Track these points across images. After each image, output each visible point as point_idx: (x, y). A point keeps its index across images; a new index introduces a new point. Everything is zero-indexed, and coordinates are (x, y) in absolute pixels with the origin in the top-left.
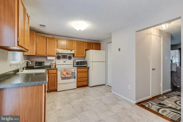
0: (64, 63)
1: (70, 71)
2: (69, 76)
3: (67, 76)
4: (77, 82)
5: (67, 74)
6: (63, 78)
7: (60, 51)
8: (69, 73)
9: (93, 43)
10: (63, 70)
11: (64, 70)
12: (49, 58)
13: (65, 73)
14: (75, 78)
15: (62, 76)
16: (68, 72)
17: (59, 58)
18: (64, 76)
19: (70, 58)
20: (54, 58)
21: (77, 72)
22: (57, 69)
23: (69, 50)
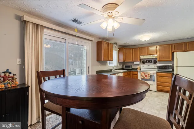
1: (148, 74)
2: (147, 78)
3: (146, 77)
4: (158, 85)
5: (146, 76)
7: (142, 57)
9: (185, 43)
10: (141, 72)
11: (143, 73)
12: (135, 63)
13: (143, 75)
14: (154, 81)
15: (142, 77)
16: (147, 75)
17: (144, 62)
18: (143, 78)
19: (155, 62)
20: (138, 63)
21: (157, 76)
22: (138, 71)
23: (152, 56)
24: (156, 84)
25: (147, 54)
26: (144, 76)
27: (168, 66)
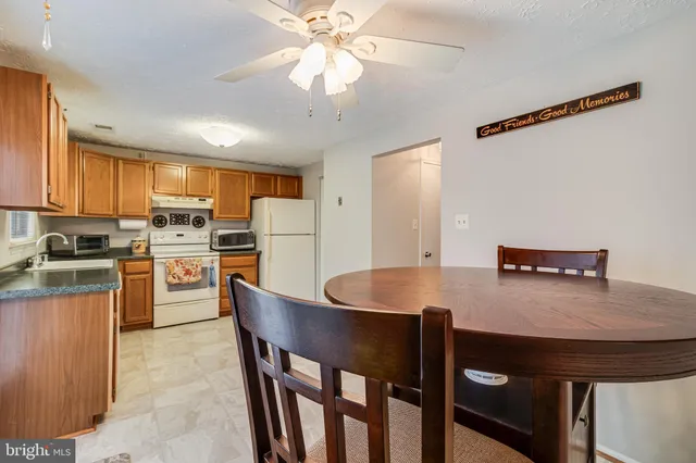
0: (180, 240)
1: (195, 263)
2: (193, 279)
3: (186, 279)
4: (222, 297)
5: (188, 272)
6: (172, 287)
8: (193, 271)
9: (276, 176)
10: (172, 261)
11: (177, 261)
12: (124, 224)
13: (178, 270)
15: (170, 279)
16: (190, 268)
17: (160, 222)
18: (176, 281)
19: (199, 223)
20: (142, 224)
21: (221, 266)
22: (153, 259)
23: (196, 199)
24: (218, 295)
25: (179, 193)
26: (181, 275)
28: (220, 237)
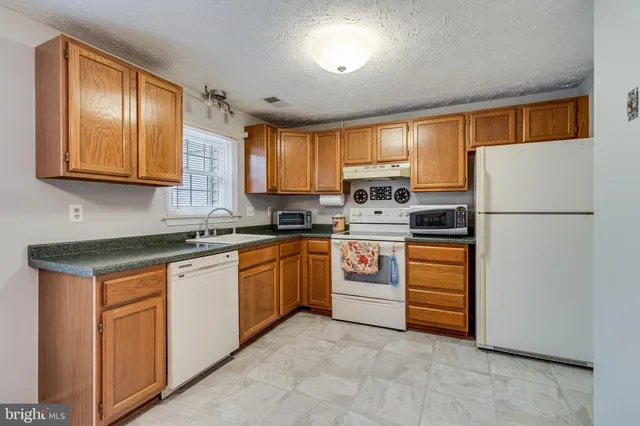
0: (377, 218)
1: (371, 249)
2: (368, 270)
3: (361, 268)
4: (410, 302)
5: (363, 260)
6: (350, 276)
8: (369, 259)
10: (345, 243)
11: (350, 245)
12: (324, 200)
13: (351, 255)
14: (395, 282)
15: (345, 265)
16: (365, 254)
17: (360, 197)
18: (350, 269)
19: (402, 196)
20: (338, 200)
21: (408, 258)
22: (332, 238)
23: (388, 166)
24: (403, 298)
25: (369, 160)
26: (356, 263)
27: (453, 210)
28: (411, 215)
